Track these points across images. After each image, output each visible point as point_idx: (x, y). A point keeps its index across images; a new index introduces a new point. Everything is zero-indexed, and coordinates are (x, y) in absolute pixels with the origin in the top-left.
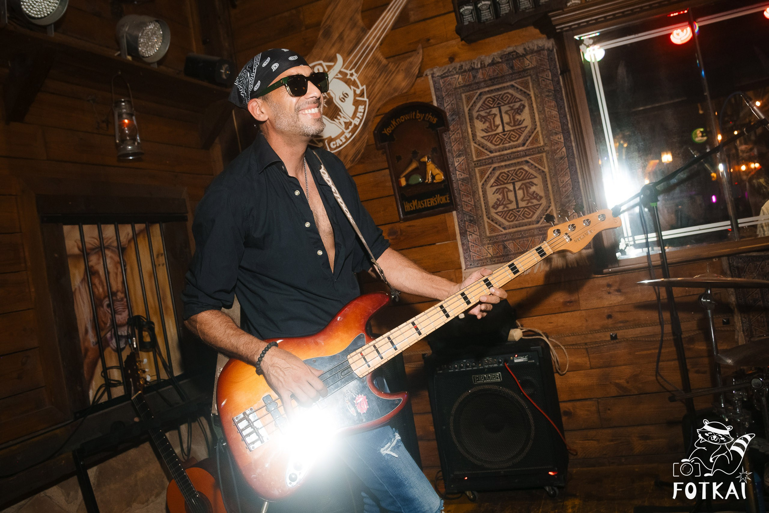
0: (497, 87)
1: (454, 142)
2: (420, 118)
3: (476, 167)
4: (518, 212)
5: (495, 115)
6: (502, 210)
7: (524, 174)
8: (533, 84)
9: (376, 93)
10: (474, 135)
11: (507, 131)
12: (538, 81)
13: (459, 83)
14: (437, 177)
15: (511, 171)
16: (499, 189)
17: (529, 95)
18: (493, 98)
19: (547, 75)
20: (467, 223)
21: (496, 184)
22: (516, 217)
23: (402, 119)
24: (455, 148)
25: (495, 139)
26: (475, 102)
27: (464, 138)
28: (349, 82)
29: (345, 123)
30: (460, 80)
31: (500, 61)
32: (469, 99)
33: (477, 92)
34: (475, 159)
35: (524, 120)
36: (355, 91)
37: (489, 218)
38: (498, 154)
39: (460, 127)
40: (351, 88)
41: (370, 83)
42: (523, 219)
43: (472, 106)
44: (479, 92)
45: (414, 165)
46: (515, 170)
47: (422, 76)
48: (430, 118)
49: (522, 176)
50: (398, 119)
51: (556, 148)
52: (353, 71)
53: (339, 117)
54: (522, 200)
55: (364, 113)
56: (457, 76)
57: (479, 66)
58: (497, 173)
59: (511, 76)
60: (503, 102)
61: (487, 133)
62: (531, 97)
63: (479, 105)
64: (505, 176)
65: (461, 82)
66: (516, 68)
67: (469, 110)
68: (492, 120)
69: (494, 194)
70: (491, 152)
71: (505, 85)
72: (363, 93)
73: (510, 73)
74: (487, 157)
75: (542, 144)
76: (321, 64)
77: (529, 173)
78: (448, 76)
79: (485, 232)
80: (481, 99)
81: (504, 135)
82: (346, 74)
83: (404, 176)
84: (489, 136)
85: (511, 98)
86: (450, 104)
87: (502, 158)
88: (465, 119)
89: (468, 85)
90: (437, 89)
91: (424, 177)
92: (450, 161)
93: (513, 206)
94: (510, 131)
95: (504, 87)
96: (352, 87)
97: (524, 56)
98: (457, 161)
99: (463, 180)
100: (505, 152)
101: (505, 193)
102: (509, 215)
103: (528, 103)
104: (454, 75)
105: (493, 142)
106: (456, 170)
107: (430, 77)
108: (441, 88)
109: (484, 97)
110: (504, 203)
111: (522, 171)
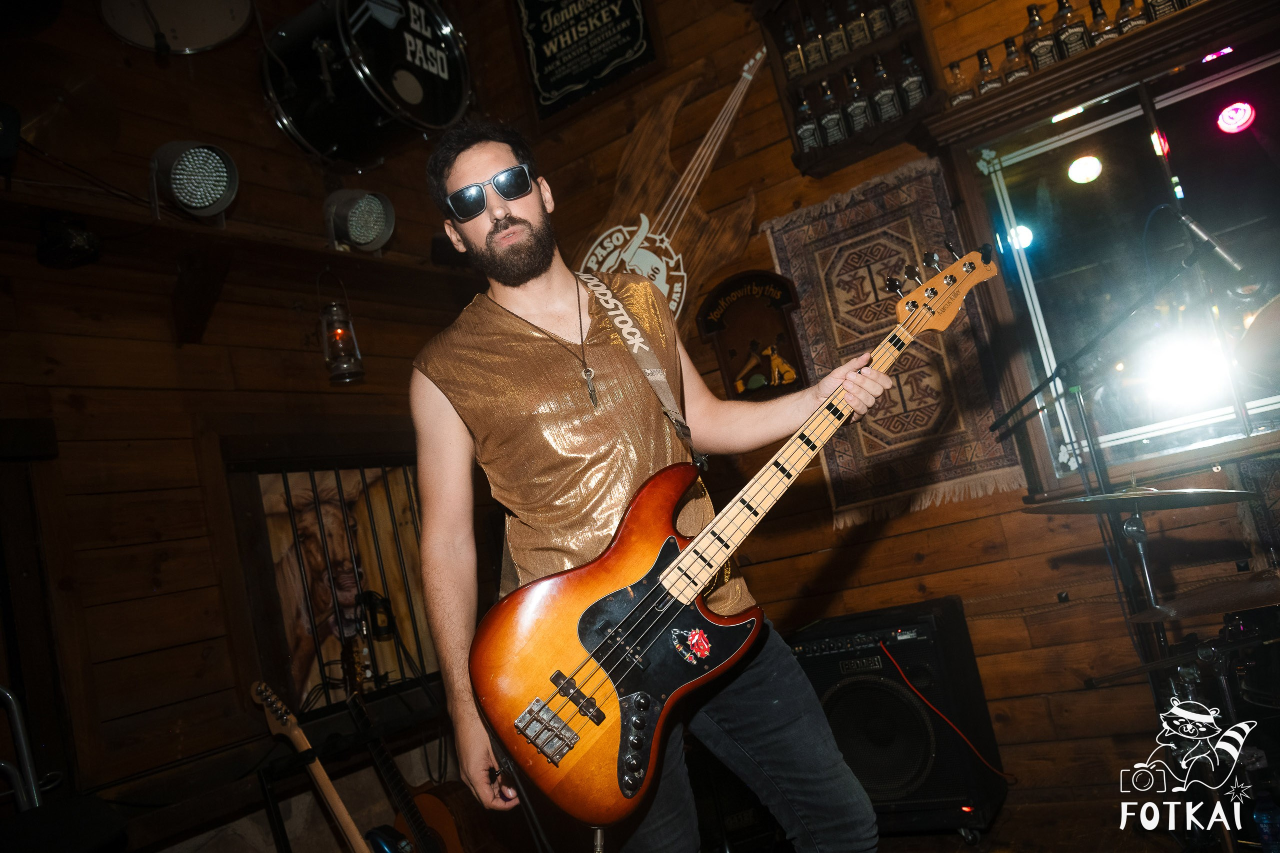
0: (863, 237)
1: (808, 323)
2: (758, 293)
3: (842, 356)
4: (907, 417)
5: (863, 278)
6: (884, 417)
7: (910, 361)
8: (914, 227)
9: (697, 263)
10: (836, 311)
11: (883, 300)
12: (922, 221)
13: (809, 237)
14: (786, 376)
17: (909, 244)
18: (858, 253)
19: (933, 212)
22: (903, 425)
23: (734, 296)
24: (810, 331)
25: (866, 313)
26: (833, 263)
27: (821, 316)
28: (659, 252)
30: (811, 232)
31: (863, 198)
32: (825, 258)
33: (835, 248)
34: (839, 345)
35: (905, 281)
36: (667, 263)
37: (865, 430)
38: (871, 334)
39: (815, 300)
40: (661, 260)
41: (686, 248)
42: (915, 428)
43: (830, 268)
44: (838, 247)
45: (753, 362)
47: (757, 233)
48: (771, 292)
49: (909, 364)
50: (729, 297)
52: (664, 235)
54: (911, 399)
55: (682, 293)
56: (806, 228)
57: (834, 209)
59: (881, 219)
60: (872, 258)
61: (853, 305)
62: (912, 247)
63: (839, 266)
65: (812, 235)
66: (888, 207)
67: (827, 274)
68: (859, 286)
70: (861, 333)
71: (874, 233)
72: (679, 266)
73: (880, 214)
74: (856, 340)
76: (620, 231)
77: (918, 359)
78: (793, 229)
79: (861, 451)
80: (841, 256)
81: (878, 306)
82: (655, 241)
83: (742, 379)
84: (856, 310)
85: (883, 252)
86: (799, 269)
88: (822, 288)
89: (821, 240)
90: (780, 249)
91: (769, 377)
92: (804, 351)
93: (898, 410)
94: (886, 299)
95: (873, 236)
96: (664, 258)
97: (897, 187)
98: (814, 350)
102: (893, 423)
103: (909, 256)
104: (802, 226)
105: (863, 317)
106: (814, 363)
107: (768, 232)
108: (785, 247)
109: (846, 254)
110: (886, 406)
111: (908, 357)
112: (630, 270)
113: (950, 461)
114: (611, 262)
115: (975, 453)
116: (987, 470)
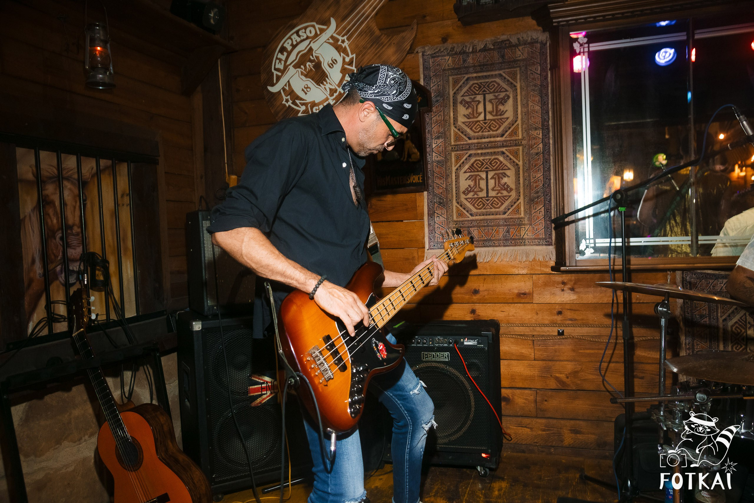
0: (485, 74)
1: (435, 123)
3: (453, 151)
4: (487, 200)
5: (479, 102)
6: (472, 197)
7: (498, 164)
8: (521, 76)
10: (456, 119)
11: (489, 120)
12: (527, 73)
13: (448, 64)
14: (413, 156)
15: (486, 159)
16: (472, 176)
17: (515, 86)
18: (480, 84)
19: (535, 69)
20: (436, 205)
21: (470, 171)
22: (484, 205)
24: (435, 129)
25: (476, 126)
26: (461, 86)
27: (445, 121)
28: (339, 49)
29: (330, 89)
30: (450, 62)
31: (493, 47)
32: (456, 82)
33: (465, 77)
34: (453, 143)
35: (506, 111)
37: (458, 203)
38: (476, 141)
39: (443, 109)
40: (340, 55)
41: (360, 52)
42: (491, 208)
43: (458, 90)
44: (467, 76)
46: (490, 159)
47: (412, 53)
49: (497, 166)
51: (533, 142)
52: (345, 38)
53: (325, 83)
54: (493, 190)
56: (447, 58)
57: (471, 50)
58: (473, 160)
59: (500, 65)
60: (488, 90)
61: (468, 118)
62: (517, 89)
63: (465, 90)
64: (479, 164)
65: (450, 64)
66: (506, 58)
67: (455, 93)
68: (475, 107)
69: (466, 180)
70: (470, 138)
71: (493, 73)
72: (353, 62)
73: (500, 61)
74: (465, 142)
75: (520, 137)
76: (313, 26)
77: (504, 164)
78: (438, 56)
79: (452, 216)
80: (467, 83)
81: (485, 123)
82: (338, 40)
84: (470, 122)
85: (497, 87)
86: (437, 85)
87: (479, 146)
88: (449, 101)
89: (456, 69)
90: (425, 68)
91: (401, 154)
92: (428, 142)
93: (483, 194)
94: (491, 120)
95: (492, 75)
96: (342, 54)
97: (516, 46)
98: (435, 143)
99: (438, 162)
100: (484, 140)
101: (477, 181)
102: (478, 202)
103: (513, 95)
104: (445, 56)
105: (473, 128)
106: (433, 151)
107: (420, 54)
108: (430, 68)
109: (471, 83)
110: (475, 190)
111: (497, 161)
112: (316, 56)
113: (509, 234)
114: (302, 47)
115: (526, 233)
116: (532, 245)
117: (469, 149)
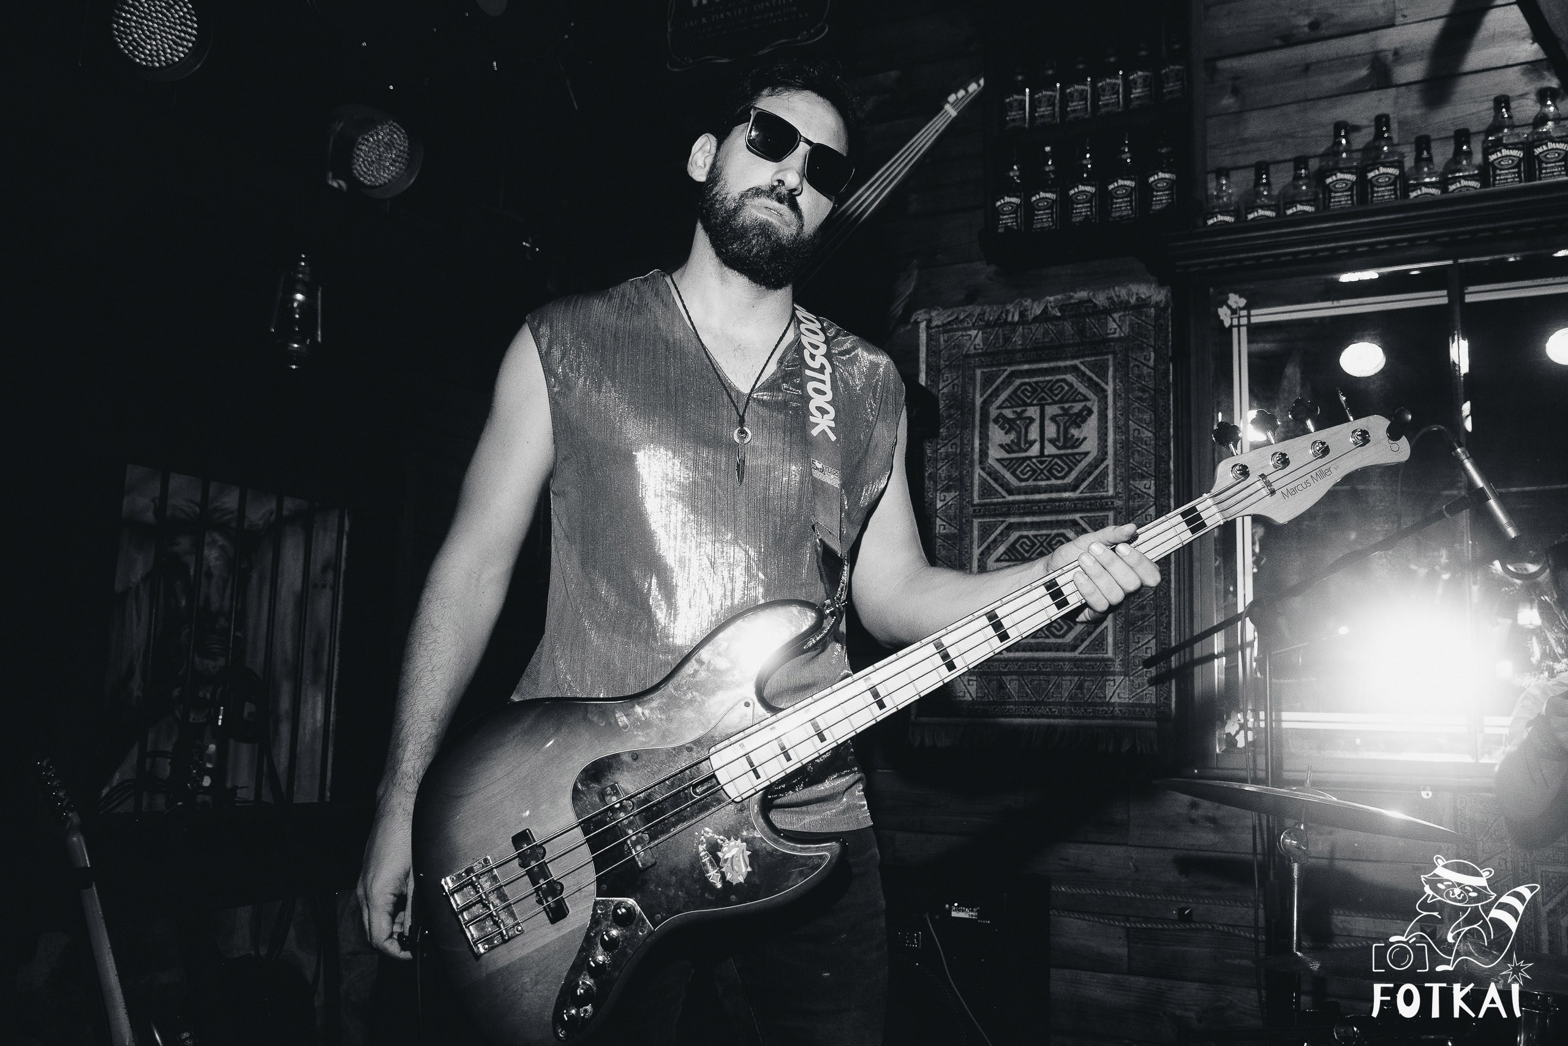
0: (1045, 365)
1: (944, 460)
3: (976, 517)
5: (1031, 420)
8: (1115, 370)
10: (984, 454)
11: (1049, 456)
12: (1127, 366)
13: (975, 345)
15: (1041, 535)
17: (1104, 391)
18: (1034, 385)
19: (1145, 356)
21: (1007, 558)
24: (943, 472)
25: (1022, 467)
26: (997, 389)
27: (964, 455)
30: (978, 341)
31: (1059, 314)
32: (988, 380)
33: (1006, 370)
34: (976, 501)
38: (1022, 497)
39: (960, 431)
42: (1047, 637)
43: (991, 395)
44: (1010, 369)
46: (1049, 535)
47: (907, 322)
51: (1136, 504)
56: (973, 333)
57: (1016, 318)
58: (1014, 536)
59: (1076, 348)
60: (1050, 397)
61: (1008, 452)
62: (1106, 396)
63: (1004, 396)
64: (1027, 545)
65: (979, 345)
66: (1088, 335)
67: (984, 402)
68: (1023, 431)
70: (1010, 492)
71: (1061, 364)
73: (1076, 341)
74: (1000, 500)
75: (1111, 492)
78: (956, 330)
80: (1010, 384)
81: (1042, 463)
84: (1011, 459)
85: (1068, 392)
86: (951, 385)
87: (1028, 508)
88: (974, 418)
89: (989, 354)
90: (931, 352)
92: (929, 496)
94: (1054, 456)
95: (1059, 368)
97: (1107, 312)
98: (942, 498)
99: (946, 537)
100: (1037, 497)
103: (1099, 407)
104: (969, 329)
105: (1018, 472)
106: (937, 516)
107: (923, 325)
108: (941, 351)
109: (1018, 382)
113: (1082, 693)
115: (1117, 691)
116: (1127, 719)
117: (1008, 514)
